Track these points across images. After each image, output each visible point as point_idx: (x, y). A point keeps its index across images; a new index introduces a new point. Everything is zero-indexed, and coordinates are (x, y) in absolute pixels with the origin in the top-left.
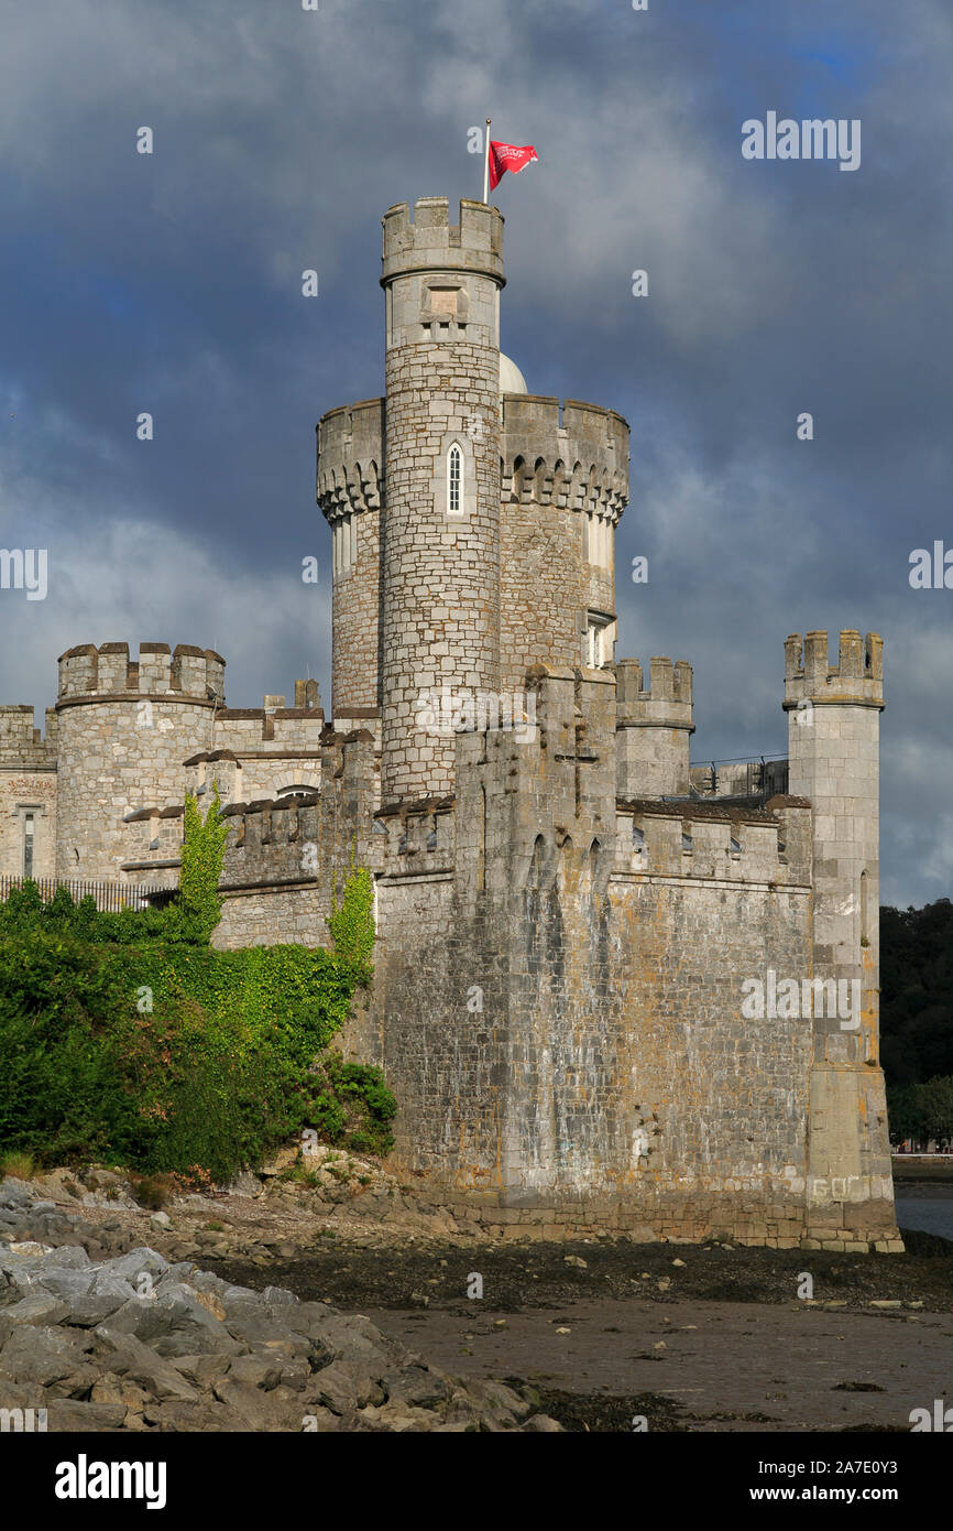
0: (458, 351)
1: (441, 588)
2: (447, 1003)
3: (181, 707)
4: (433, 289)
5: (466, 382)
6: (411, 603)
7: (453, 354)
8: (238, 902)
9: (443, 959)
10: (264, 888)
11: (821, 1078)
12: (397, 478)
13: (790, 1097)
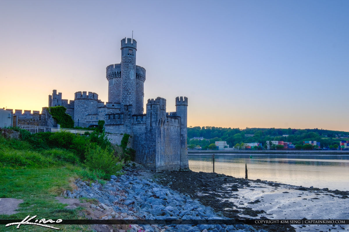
0: (133, 58)
2: (145, 141)
3: (94, 101)
4: (129, 50)
5: (133, 62)
6: (126, 90)
8: (108, 127)
9: (144, 135)
10: (113, 125)
11: (182, 150)
12: (124, 73)
13: (179, 153)
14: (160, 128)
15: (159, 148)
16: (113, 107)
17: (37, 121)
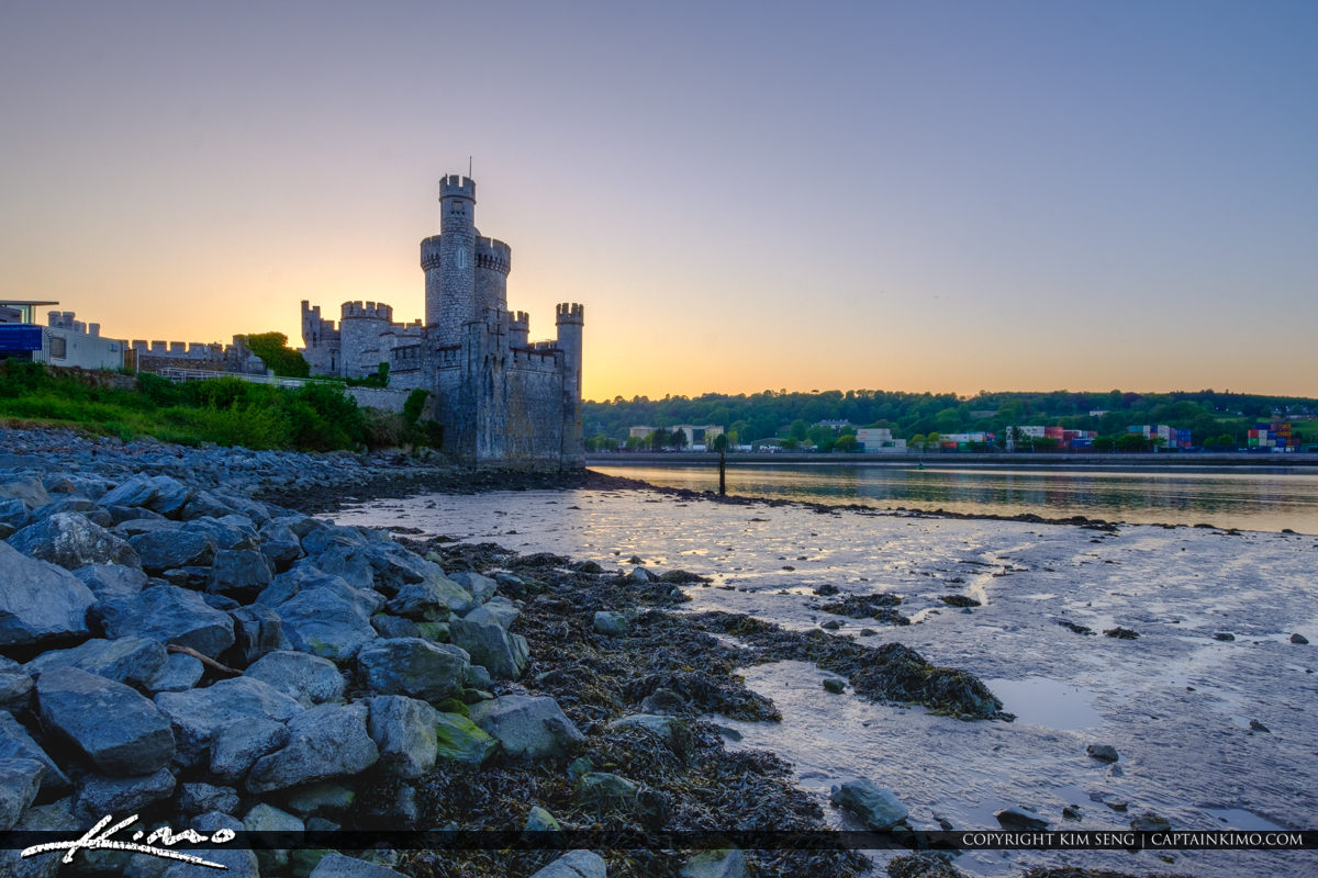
1: (457, 289)
3: (378, 321)
4: (455, 202)
5: (466, 229)
7: (460, 221)
8: (394, 376)
9: (457, 392)
10: (401, 371)
13: (557, 433)
14: (491, 373)
15: (488, 419)
17: (219, 361)
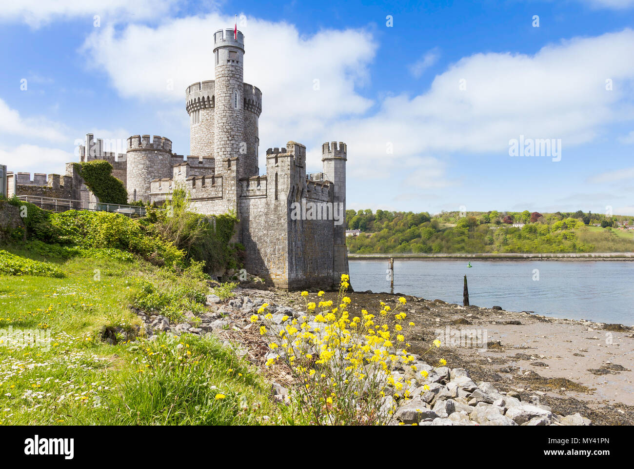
0: (237, 68)
1: (233, 127)
2: (265, 230)
3: (164, 153)
4: (230, 52)
5: (238, 76)
7: (235, 69)
8: (193, 203)
9: (263, 218)
10: (202, 199)
11: (336, 249)
12: (220, 98)
13: (330, 253)
16: (201, 165)
17: (56, 189)
